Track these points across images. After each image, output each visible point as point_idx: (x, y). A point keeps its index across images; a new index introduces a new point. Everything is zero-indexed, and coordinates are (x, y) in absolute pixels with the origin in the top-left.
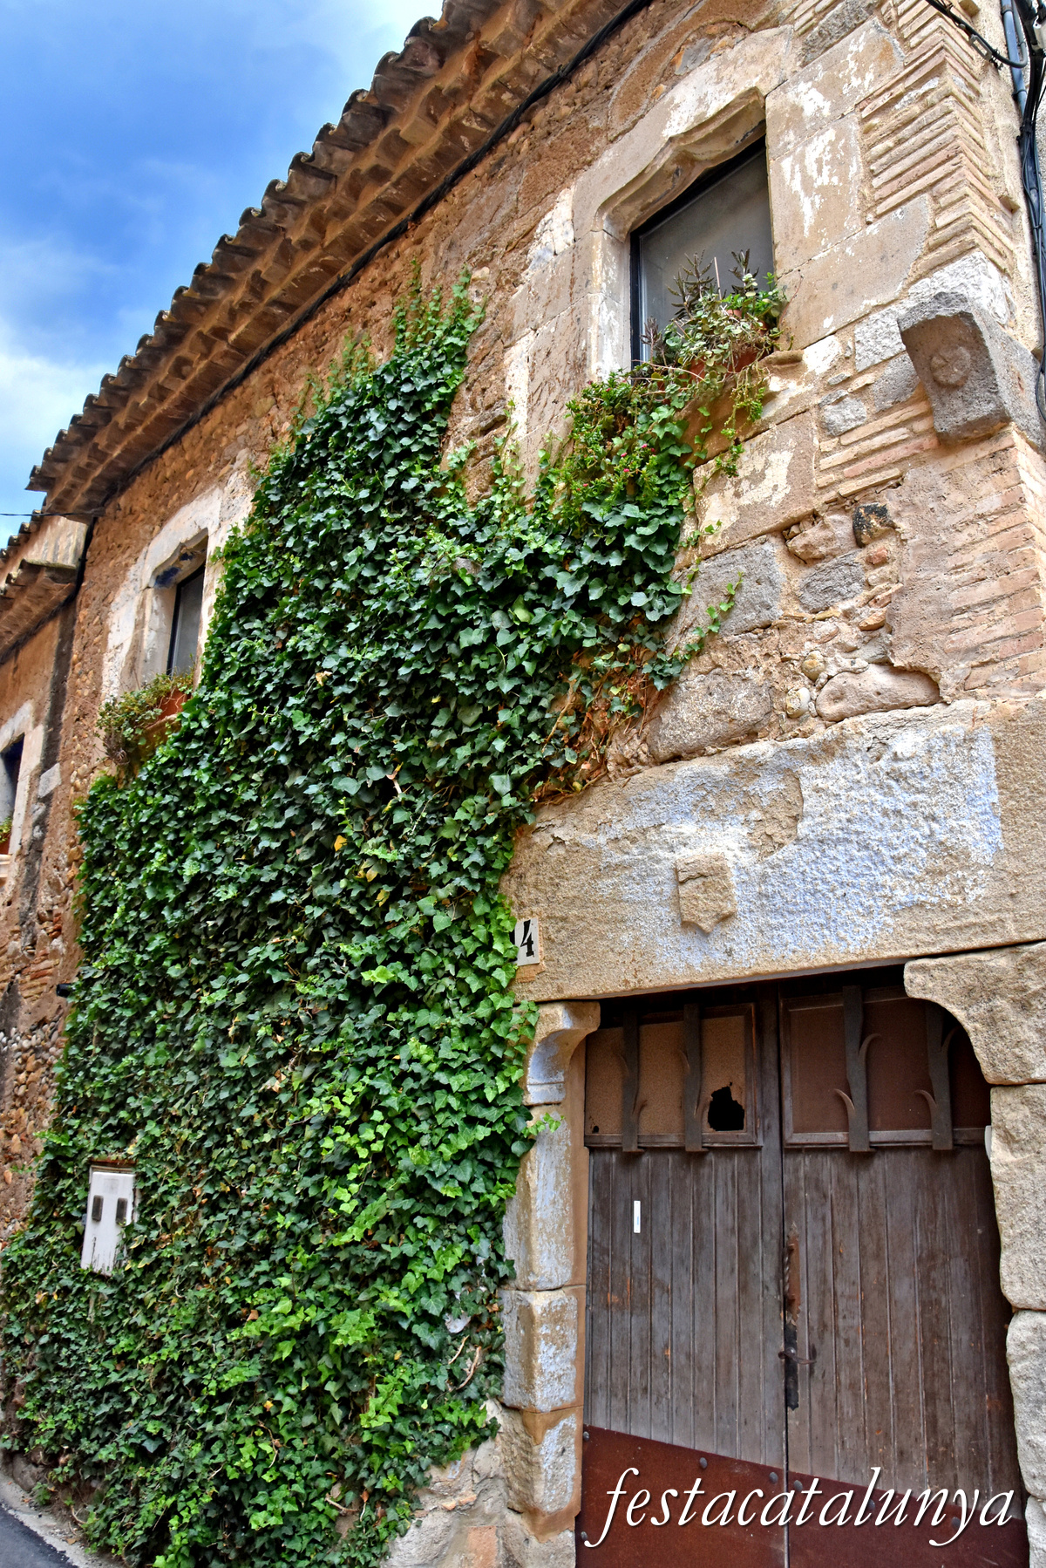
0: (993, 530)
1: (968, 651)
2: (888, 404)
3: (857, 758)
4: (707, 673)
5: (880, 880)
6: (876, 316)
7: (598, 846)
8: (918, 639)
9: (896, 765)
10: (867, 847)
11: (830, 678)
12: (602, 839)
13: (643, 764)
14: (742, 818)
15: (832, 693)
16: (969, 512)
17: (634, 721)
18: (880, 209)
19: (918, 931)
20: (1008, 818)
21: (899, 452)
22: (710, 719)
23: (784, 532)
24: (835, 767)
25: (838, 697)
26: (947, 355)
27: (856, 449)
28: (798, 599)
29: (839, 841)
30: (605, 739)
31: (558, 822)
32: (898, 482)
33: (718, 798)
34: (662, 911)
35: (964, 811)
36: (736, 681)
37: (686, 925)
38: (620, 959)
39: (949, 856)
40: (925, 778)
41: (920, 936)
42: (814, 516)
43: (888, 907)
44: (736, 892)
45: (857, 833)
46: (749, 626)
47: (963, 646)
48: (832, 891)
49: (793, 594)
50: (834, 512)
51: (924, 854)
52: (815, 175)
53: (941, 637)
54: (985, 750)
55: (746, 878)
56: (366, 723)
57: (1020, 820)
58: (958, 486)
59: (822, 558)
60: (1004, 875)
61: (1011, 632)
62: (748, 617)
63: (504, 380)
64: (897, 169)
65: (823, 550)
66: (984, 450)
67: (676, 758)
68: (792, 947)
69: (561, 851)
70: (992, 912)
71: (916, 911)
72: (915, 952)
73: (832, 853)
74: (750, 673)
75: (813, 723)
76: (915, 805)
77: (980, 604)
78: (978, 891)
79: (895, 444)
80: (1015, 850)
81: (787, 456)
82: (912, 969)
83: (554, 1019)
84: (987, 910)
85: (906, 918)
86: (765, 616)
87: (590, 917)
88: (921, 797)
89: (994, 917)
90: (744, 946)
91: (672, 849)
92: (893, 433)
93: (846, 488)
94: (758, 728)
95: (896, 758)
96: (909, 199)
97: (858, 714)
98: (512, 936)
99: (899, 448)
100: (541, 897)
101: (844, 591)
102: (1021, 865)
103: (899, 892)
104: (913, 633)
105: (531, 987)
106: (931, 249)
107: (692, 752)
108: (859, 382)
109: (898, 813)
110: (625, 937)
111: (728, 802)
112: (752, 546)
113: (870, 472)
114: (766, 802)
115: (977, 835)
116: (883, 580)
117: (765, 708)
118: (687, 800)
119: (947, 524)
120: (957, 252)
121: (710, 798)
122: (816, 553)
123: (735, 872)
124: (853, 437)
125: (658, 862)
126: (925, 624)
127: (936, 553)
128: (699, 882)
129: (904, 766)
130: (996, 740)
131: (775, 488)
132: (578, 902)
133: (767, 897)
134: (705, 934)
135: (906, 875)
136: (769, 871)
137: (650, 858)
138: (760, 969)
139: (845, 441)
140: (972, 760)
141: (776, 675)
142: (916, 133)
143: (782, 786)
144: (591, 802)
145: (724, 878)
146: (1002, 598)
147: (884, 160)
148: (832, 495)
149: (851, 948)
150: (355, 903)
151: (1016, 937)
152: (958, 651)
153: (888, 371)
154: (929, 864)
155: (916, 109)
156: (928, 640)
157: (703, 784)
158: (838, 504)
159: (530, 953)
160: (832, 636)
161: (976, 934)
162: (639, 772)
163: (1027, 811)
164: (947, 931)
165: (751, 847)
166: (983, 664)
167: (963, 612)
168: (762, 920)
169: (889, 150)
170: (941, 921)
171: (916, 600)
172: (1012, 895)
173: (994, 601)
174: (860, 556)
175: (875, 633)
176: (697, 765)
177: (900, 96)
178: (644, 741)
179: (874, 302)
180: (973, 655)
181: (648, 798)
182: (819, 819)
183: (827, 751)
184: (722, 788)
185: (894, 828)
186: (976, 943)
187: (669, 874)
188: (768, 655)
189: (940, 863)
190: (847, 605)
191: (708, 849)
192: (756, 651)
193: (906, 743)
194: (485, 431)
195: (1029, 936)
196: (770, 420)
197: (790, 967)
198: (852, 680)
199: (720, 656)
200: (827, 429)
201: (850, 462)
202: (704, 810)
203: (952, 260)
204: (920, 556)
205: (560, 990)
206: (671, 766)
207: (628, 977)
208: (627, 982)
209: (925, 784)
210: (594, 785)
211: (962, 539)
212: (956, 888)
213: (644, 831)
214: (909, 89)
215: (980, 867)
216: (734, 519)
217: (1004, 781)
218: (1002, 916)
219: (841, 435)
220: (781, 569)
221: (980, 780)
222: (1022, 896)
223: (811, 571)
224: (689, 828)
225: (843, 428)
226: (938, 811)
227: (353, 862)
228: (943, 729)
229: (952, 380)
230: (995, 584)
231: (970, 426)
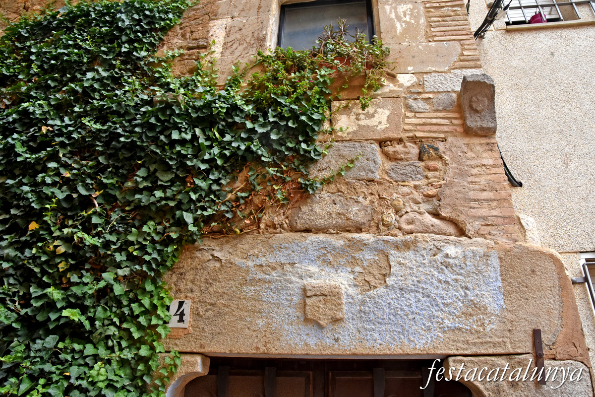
0: (489, 172)
1: (479, 217)
2: (441, 108)
3: (424, 252)
4: (332, 193)
5: (436, 314)
6: (433, 74)
7: (248, 267)
8: (454, 207)
9: (447, 260)
10: (428, 296)
11: (407, 212)
12: (250, 264)
13: (284, 229)
14: (350, 269)
15: (408, 220)
16: (478, 162)
17: (283, 206)
18: (435, 39)
19: (458, 342)
20: (507, 294)
21: (445, 128)
22: (334, 215)
23: (382, 143)
24: (410, 254)
25: (410, 222)
26: (480, 98)
27: (424, 120)
28: (387, 173)
29: (412, 291)
30: (261, 210)
31: (217, 248)
32: (444, 140)
33: (335, 257)
34: (291, 311)
35: (484, 287)
36: (351, 202)
37: (307, 320)
38: (254, 334)
39: (475, 308)
40: (462, 268)
41: (459, 345)
42: (400, 141)
43: (440, 328)
44: (345, 308)
45: (423, 289)
46: (361, 178)
47: (477, 215)
48: (407, 315)
49: (385, 170)
50: (410, 142)
51: (461, 305)
52: (402, 16)
53: (466, 209)
54: (495, 262)
55: (351, 300)
56: (76, 162)
57: (513, 296)
58: (472, 150)
59: (401, 159)
60: (505, 320)
61: (500, 215)
62: (362, 174)
63: (208, 31)
64: (444, 29)
65: (403, 156)
66: (484, 141)
67: (307, 231)
68: (380, 342)
69: (218, 265)
70: (499, 337)
71: (457, 332)
72: (456, 352)
73: (407, 296)
74: (361, 199)
75: (397, 231)
76: (456, 280)
77: (484, 200)
78: (492, 326)
79: (443, 125)
80: (511, 309)
81: (387, 112)
82: (454, 361)
83: (194, 364)
84: (496, 336)
85: (450, 335)
86: (370, 176)
87: (233, 307)
88: (459, 277)
89: (500, 340)
90: (347, 338)
91: (301, 277)
92: (442, 120)
93: (419, 134)
94: (363, 226)
95: (447, 256)
96: (449, 40)
97: (420, 232)
98: (168, 308)
99: (445, 127)
100: (195, 288)
101: (413, 176)
102: (514, 317)
103: (446, 321)
104: (451, 203)
105: (177, 342)
106: (461, 61)
107: (319, 230)
108: (427, 96)
109: (447, 282)
110: (260, 321)
111: (340, 259)
112: (365, 143)
113: (430, 132)
114: (365, 264)
115: (491, 300)
116: (435, 177)
117: (369, 218)
118: (313, 254)
119: (467, 163)
120: (473, 66)
121: (329, 255)
122: (399, 157)
123: (345, 297)
124: (422, 115)
125: (291, 283)
126: (458, 202)
127: (463, 174)
128: (321, 298)
129: (451, 261)
130: (500, 258)
131: (380, 123)
132: (225, 296)
133: (365, 313)
134: (321, 327)
135: (450, 313)
136: (368, 299)
137: (285, 280)
138: (357, 352)
139: (417, 115)
140: (488, 265)
141: (376, 204)
142: (452, 21)
143: (376, 258)
144: (244, 242)
145: (339, 298)
146: (495, 200)
147: (437, 23)
148: (411, 134)
149: (418, 346)
150: (40, 265)
151: (511, 351)
152: (475, 217)
153: (440, 96)
154: (464, 310)
155: (452, 14)
156: (460, 208)
157: (325, 248)
158: (414, 140)
159: (181, 320)
160: (408, 194)
161: (490, 347)
162: (281, 232)
163: (517, 292)
164: (475, 344)
165: (355, 285)
166: (487, 225)
167: (475, 201)
168: (360, 325)
169: (439, 21)
170: (471, 339)
171: (453, 190)
172: (509, 330)
173: (491, 201)
174: (421, 164)
175: (430, 199)
176: (322, 237)
177: (443, 7)
178: (287, 217)
179: (434, 69)
180: (482, 220)
181: (286, 248)
182: (399, 278)
183: (407, 246)
184: (339, 252)
185: (444, 289)
186: (490, 351)
187: (299, 291)
188: (372, 194)
189: (470, 310)
190: (417, 183)
191: (327, 282)
192: (365, 190)
193: (451, 250)
194: (189, 49)
195: (519, 351)
196: (378, 95)
197: (378, 352)
198: (418, 216)
199: (343, 188)
200: (409, 108)
201: (420, 125)
202: (324, 261)
203: (471, 68)
204: (455, 172)
205: (202, 346)
206: (304, 234)
207: (259, 346)
208: (257, 348)
209: (462, 271)
210: (247, 233)
211: (475, 171)
212: (479, 323)
213: (282, 265)
214: (447, 6)
215: (492, 315)
216: (355, 129)
217: (505, 277)
218: (504, 340)
219: (416, 112)
220: (380, 158)
221: (492, 275)
222: (514, 332)
223: (394, 163)
224: (313, 269)
225: (417, 110)
226: (470, 285)
227: (46, 239)
228: (472, 248)
229: (478, 109)
230: (491, 194)
231: (482, 128)
